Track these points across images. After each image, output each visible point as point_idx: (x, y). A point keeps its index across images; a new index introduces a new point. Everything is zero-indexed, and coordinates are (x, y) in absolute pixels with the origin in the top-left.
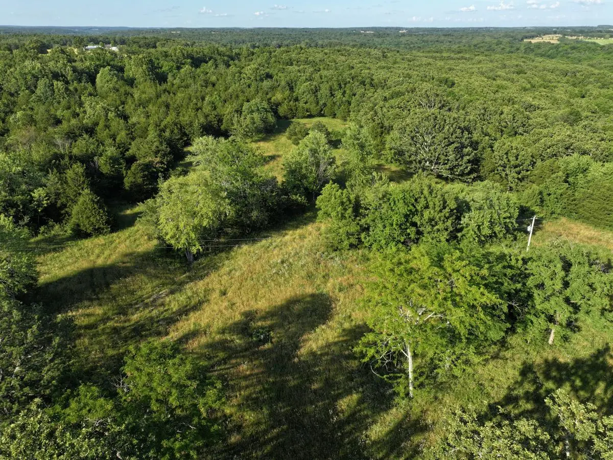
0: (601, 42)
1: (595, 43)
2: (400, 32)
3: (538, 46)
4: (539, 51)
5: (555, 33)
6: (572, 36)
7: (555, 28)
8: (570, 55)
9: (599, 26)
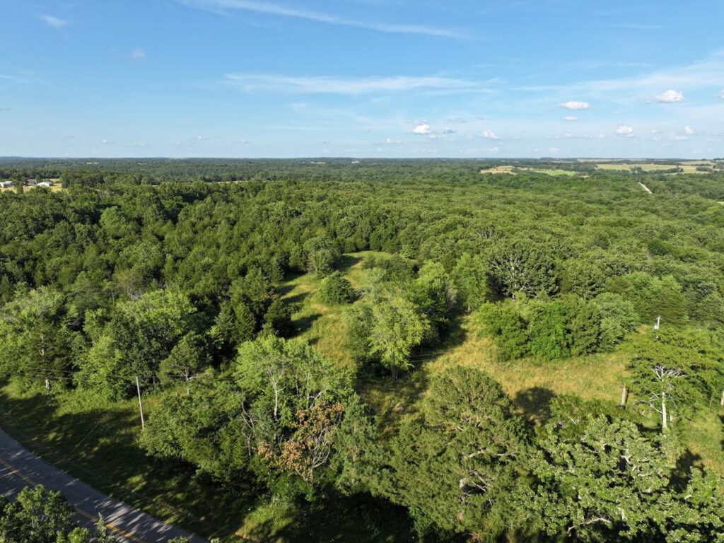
0: (550, 173)
1: (546, 174)
2: (353, 162)
3: (500, 177)
4: (502, 182)
5: (507, 164)
6: (523, 167)
7: (503, 159)
8: (531, 186)
9: (543, 159)
